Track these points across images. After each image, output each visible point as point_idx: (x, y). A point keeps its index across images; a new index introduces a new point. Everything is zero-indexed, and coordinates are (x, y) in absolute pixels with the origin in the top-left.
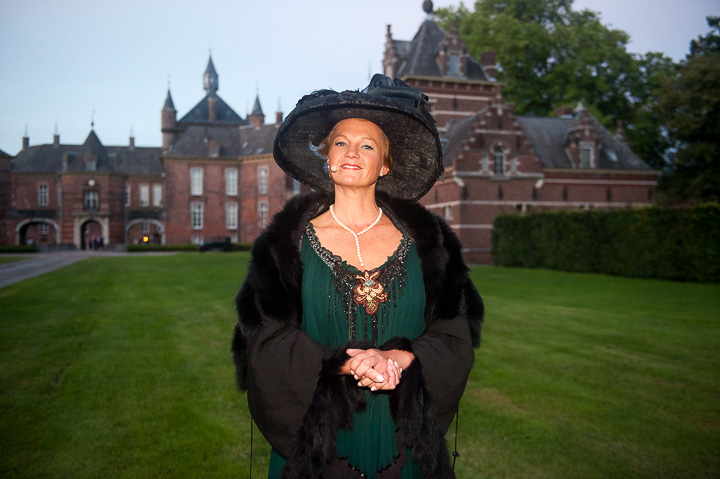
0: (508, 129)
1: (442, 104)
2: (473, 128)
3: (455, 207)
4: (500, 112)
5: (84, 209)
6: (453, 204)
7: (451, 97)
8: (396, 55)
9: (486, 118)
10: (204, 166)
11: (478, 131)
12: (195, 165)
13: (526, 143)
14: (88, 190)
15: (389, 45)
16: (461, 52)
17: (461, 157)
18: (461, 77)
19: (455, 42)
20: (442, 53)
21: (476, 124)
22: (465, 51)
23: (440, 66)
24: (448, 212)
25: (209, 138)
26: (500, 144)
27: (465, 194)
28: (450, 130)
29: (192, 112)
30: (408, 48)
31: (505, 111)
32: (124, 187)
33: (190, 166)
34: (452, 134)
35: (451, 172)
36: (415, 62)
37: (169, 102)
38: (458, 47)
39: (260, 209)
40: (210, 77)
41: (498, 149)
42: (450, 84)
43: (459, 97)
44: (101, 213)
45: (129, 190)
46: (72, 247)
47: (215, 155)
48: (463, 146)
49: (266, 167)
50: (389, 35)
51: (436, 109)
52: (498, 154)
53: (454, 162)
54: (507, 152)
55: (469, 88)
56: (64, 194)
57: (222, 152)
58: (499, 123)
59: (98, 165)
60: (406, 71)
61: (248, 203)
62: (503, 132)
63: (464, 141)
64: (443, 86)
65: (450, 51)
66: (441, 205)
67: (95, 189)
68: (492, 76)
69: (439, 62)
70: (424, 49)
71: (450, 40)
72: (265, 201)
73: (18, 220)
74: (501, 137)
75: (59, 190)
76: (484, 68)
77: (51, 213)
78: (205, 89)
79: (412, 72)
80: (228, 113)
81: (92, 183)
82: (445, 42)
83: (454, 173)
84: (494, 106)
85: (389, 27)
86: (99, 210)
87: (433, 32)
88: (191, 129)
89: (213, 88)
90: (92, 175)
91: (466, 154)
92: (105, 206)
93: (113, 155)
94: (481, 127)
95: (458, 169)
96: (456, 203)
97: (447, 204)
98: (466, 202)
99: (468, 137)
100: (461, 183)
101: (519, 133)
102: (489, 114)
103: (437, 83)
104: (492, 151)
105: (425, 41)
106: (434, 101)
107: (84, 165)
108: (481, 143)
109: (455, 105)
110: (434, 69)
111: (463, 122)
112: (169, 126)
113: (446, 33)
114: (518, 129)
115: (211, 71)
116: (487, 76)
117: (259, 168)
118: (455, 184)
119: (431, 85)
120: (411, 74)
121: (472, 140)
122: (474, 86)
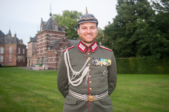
0: (66, 42)
1: (53, 36)
2: (59, 42)
3: (55, 58)
4: (65, 39)
7: (55, 34)
8: (43, 25)
9: (62, 40)
11: (60, 42)
13: (70, 45)
15: (42, 23)
16: (57, 26)
17: (56, 47)
18: (57, 31)
19: (56, 23)
20: (53, 25)
21: (60, 41)
22: (58, 25)
23: (53, 28)
24: (54, 59)
26: (65, 45)
27: (57, 55)
28: (55, 41)
30: (46, 23)
31: (66, 39)
34: (55, 42)
35: (54, 51)
36: (47, 27)
38: (57, 24)
39: (9, 57)
41: (64, 46)
42: (55, 32)
43: (57, 35)
48: (57, 45)
49: (12, 47)
50: (42, 20)
51: (52, 37)
52: (64, 47)
53: (55, 49)
54: (66, 47)
55: (59, 33)
58: (65, 41)
60: (45, 28)
61: (6, 56)
62: (65, 43)
63: (57, 44)
64: (53, 32)
65: (55, 25)
66: (52, 58)
68: (64, 31)
70: (50, 24)
71: (55, 23)
72: (11, 55)
74: (65, 44)
76: (63, 29)
79: (47, 29)
82: (54, 23)
83: (55, 51)
84: (64, 37)
85: (42, 19)
87: (52, 21)
91: (57, 47)
95: (56, 50)
96: (55, 57)
98: (57, 57)
99: (58, 43)
100: (56, 53)
101: (69, 43)
102: (62, 39)
104: (63, 46)
105: (50, 22)
106: (51, 35)
108: (61, 45)
109: (56, 36)
110: (51, 28)
111: (57, 40)
113: (55, 21)
114: (69, 42)
116: (63, 31)
117: (10, 47)
118: (55, 53)
119: (51, 32)
120: (46, 29)
121: (59, 44)
122: (60, 33)
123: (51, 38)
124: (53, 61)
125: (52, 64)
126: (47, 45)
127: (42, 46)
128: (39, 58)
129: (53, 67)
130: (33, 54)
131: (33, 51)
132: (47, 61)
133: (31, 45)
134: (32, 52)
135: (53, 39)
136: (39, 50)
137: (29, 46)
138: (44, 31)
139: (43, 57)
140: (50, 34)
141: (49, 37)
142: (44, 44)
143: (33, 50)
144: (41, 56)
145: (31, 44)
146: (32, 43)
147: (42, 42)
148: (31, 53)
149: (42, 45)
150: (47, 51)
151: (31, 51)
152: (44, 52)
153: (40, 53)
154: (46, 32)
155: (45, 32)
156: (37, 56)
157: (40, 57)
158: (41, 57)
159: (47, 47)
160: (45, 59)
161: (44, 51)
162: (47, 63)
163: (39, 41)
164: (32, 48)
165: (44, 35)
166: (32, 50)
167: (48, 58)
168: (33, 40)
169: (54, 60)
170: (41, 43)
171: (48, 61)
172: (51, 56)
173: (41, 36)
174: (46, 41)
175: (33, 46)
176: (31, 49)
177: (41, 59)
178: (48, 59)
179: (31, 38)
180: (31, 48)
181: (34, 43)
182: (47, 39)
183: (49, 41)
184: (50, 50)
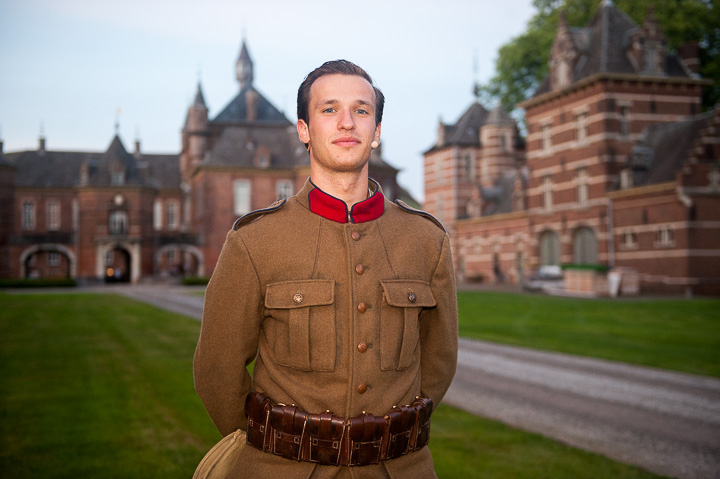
1: (638, 107)
5: (110, 233)
6: (674, 226)
7: (647, 98)
8: (575, 48)
9: (714, 125)
10: (251, 178)
11: (707, 140)
12: (240, 177)
14: (114, 209)
15: (564, 37)
16: (659, 46)
17: (687, 170)
18: (660, 75)
19: (653, 32)
20: (637, 46)
21: (702, 133)
22: (664, 44)
23: (634, 62)
24: (665, 237)
25: (256, 143)
27: (692, 214)
28: (649, 138)
29: (227, 111)
30: (586, 39)
32: (152, 205)
33: (234, 177)
37: (200, 98)
38: (656, 38)
40: (244, 66)
42: (648, 83)
43: (659, 98)
44: (131, 237)
45: (158, 209)
46: (93, 280)
47: (265, 164)
48: (689, 157)
51: (631, 112)
53: (679, 177)
55: (670, 88)
56: (81, 214)
57: (274, 161)
59: (128, 177)
60: (590, 67)
64: (640, 86)
65: (647, 44)
66: (654, 228)
67: (124, 208)
68: (695, 72)
69: (631, 57)
70: (611, 41)
71: (645, 30)
73: (23, 247)
75: (75, 208)
76: (685, 63)
77: (64, 237)
78: (239, 79)
79: (602, 69)
80: (270, 111)
81: (119, 200)
82: (643, 34)
83: (680, 189)
86: (128, 233)
87: (618, 20)
88: (230, 132)
89: (247, 78)
90: (119, 190)
91: (693, 167)
92: (135, 229)
93: (143, 165)
94: (709, 135)
95: (684, 184)
96: (680, 225)
97: (664, 226)
99: (693, 148)
100: (687, 201)
103: (634, 82)
105: (611, 30)
106: (629, 104)
107: (109, 178)
108: (710, 154)
109: (653, 107)
110: (626, 65)
112: (201, 127)
115: (245, 57)
116: (688, 71)
118: (681, 203)
119: (626, 86)
120: (603, 72)
121: (700, 150)
122: (677, 85)
123: (629, 117)
124: (657, 244)
125: (658, 266)
126: (606, 158)
127: (571, 166)
128: (547, 232)
129: (667, 280)
130: (462, 214)
131: (459, 198)
132: (612, 248)
133: (446, 164)
134: (453, 204)
135: (636, 127)
136: (548, 187)
137: (435, 168)
138: (592, 84)
139: (579, 230)
140: (624, 99)
141: (616, 116)
142: (583, 153)
143: (465, 192)
144: (564, 220)
145: (448, 159)
146: (452, 152)
147: (572, 145)
148: (449, 209)
149: (572, 160)
150: (614, 194)
151: (449, 199)
152: (584, 202)
153: (549, 207)
154: (599, 86)
155: (590, 90)
156: (532, 224)
157: (556, 226)
158: (564, 231)
159: (612, 169)
160: (601, 236)
161: (583, 193)
162: (611, 256)
163: (547, 143)
164: (453, 181)
165: (580, 107)
166: (452, 193)
167: (620, 231)
168: (456, 137)
169: (666, 240)
170: (557, 154)
171: (622, 246)
172: (645, 220)
173: (556, 112)
174: (598, 137)
175: (459, 167)
176: (446, 187)
177: (566, 239)
178: (616, 236)
179: (447, 129)
180: (444, 182)
181: (465, 152)
182: (610, 125)
183: (618, 137)
184: (636, 184)
